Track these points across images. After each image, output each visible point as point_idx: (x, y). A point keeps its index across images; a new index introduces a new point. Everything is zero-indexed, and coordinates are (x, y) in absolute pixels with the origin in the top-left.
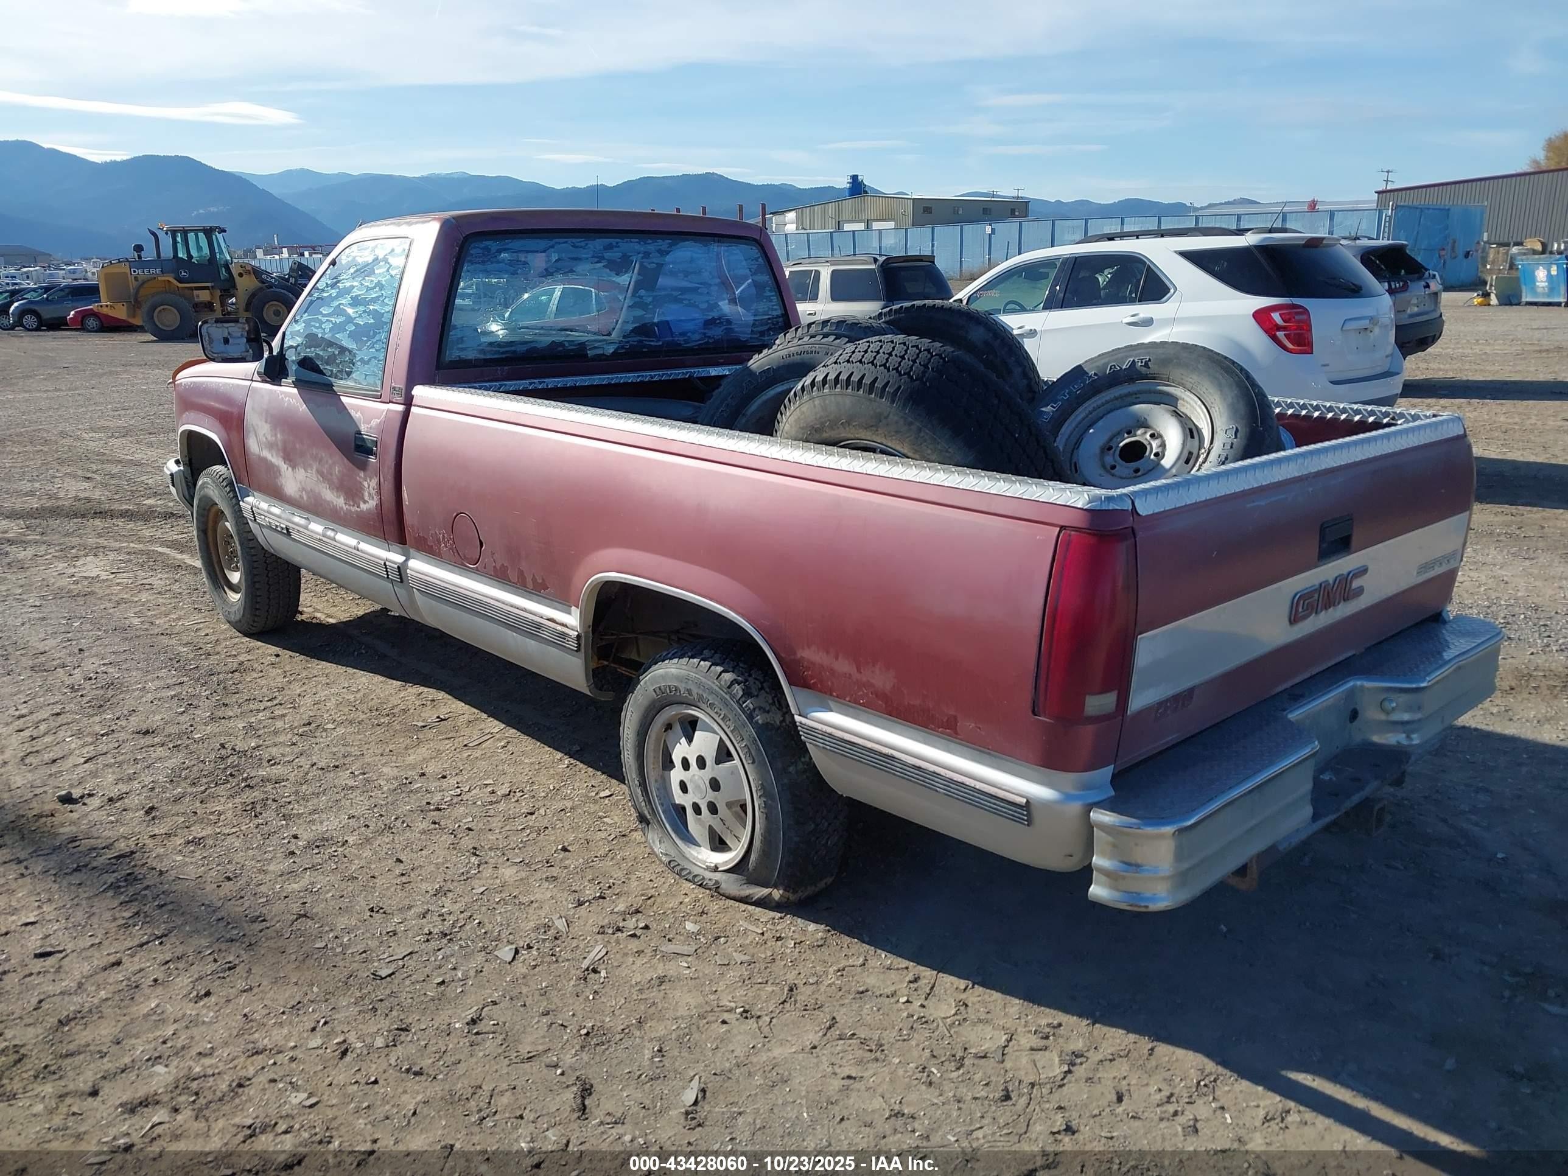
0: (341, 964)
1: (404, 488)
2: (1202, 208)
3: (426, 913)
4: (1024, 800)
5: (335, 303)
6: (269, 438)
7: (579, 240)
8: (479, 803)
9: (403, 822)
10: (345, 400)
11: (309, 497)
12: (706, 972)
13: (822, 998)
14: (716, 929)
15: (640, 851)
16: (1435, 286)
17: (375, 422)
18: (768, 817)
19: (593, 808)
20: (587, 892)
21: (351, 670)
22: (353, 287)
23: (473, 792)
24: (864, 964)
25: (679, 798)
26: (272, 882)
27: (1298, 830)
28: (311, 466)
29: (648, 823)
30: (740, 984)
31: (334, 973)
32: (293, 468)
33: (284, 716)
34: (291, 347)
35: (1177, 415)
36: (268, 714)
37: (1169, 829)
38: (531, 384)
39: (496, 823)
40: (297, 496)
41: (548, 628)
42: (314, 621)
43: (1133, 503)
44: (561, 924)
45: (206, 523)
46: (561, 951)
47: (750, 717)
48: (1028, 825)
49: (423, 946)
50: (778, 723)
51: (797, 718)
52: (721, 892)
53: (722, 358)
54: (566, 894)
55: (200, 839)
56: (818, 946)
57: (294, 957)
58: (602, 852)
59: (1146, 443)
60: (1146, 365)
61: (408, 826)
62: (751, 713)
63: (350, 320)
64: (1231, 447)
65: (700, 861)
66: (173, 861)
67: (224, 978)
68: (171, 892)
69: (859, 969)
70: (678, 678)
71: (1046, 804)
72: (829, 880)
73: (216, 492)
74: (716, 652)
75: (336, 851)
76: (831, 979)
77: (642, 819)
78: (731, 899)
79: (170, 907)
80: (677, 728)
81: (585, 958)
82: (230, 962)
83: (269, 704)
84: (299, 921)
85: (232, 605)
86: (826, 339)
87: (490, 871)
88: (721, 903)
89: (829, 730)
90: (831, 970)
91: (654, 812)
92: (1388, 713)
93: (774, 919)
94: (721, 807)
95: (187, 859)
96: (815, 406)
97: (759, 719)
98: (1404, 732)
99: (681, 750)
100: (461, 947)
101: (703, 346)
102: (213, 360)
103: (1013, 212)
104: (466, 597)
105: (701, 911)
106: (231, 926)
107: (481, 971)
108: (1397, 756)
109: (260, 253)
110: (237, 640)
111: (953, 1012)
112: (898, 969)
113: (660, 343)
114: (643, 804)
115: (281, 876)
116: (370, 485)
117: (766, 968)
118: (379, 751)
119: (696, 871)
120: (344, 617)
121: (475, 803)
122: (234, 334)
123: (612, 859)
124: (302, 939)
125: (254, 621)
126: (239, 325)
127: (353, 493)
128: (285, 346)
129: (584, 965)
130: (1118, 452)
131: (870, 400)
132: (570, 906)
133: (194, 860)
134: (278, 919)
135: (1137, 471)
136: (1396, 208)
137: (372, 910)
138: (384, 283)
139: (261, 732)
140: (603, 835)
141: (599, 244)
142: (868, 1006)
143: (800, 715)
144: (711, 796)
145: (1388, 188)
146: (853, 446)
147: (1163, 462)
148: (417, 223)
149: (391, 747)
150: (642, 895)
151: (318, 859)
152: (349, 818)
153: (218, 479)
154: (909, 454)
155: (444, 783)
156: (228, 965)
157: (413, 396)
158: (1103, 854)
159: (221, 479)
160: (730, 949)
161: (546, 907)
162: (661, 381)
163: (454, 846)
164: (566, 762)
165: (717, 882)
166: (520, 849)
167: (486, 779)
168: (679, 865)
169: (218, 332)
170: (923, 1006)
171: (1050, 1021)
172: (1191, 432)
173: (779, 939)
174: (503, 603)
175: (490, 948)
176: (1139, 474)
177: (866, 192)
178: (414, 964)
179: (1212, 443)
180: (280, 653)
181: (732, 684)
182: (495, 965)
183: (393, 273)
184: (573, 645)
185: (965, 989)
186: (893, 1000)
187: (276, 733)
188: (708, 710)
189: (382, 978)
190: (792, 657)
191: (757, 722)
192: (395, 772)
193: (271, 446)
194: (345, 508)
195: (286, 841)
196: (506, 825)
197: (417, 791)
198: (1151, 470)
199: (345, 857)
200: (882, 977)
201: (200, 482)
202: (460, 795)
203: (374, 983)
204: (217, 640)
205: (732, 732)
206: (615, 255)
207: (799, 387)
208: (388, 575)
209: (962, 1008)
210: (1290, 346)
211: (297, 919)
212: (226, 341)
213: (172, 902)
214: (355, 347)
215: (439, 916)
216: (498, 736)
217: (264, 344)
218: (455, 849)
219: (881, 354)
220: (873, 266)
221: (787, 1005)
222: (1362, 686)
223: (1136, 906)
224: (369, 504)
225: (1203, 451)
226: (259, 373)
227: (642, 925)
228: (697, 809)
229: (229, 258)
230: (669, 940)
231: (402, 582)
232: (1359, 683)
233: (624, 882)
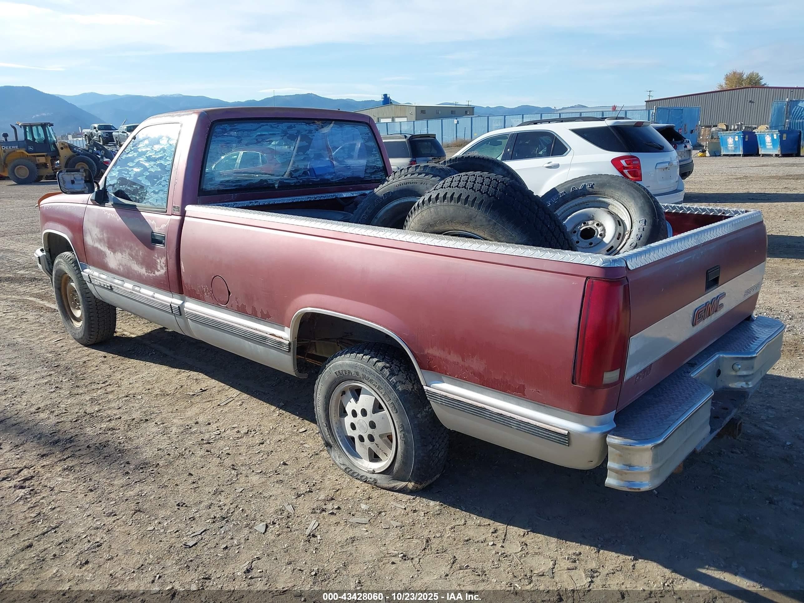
0: (164, 539)
1: (182, 263)
2: (559, 110)
3: (211, 505)
4: (567, 432)
5: (137, 160)
6: (99, 236)
7: (274, 123)
8: (231, 438)
9: (190, 451)
10: (143, 214)
11: (124, 269)
12: (378, 533)
13: (446, 545)
14: (379, 506)
15: (327, 463)
16: (689, 147)
17: (163, 226)
18: (406, 443)
19: (297, 438)
20: (302, 489)
21: (148, 364)
22: (147, 151)
23: (227, 432)
24: (465, 524)
25: (350, 432)
26: (117, 491)
27: (704, 439)
28: (125, 251)
29: (331, 447)
30: (398, 539)
31: (161, 545)
32: (114, 252)
33: (112, 391)
34: (110, 185)
35: (610, 213)
36: (103, 391)
37: (650, 445)
38: (250, 203)
39: (243, 449)
40: (117, 268)
41: (271, 340)
42: (123, 336)
43: (626, 263)
44: (289, 508)
45: (60, 284)
46: (292, 525)
47: (394, 387)
48: (568, 446)
49: (212, 526)
50: (410, 390)
51: (425, 388)
52: (378, 485)
53: (351, 187)
54: (289, 490)
55: (71, 467)
56: (438, 514)
57: (135, 537)
58: (306, 464)
59: (594, 229)
60: (592, 187)
61: (193, 453)
62: (395, 384)
63: (146, 169)
64: (643, 230)
65: (364, 467)
66: (57, 481)
67: (95, 552)
68: (58, 500)
69: (463, 527)
70: (351, 366)
71: (580, 435)
72: (438, 476)
73: (66, 267)
74: (371, 351)
75: (152, 470)
76: (448, 533)
77: (328, 444)
78: (384, 489)
79: (58, 509)
80: (349, 393)
81: (307, 528)
82: (98, 542)
83: (103, 385)
84: (136, 514)
85: (77, 329)
86: (421, 176)
87: (244, 478)
88: (379, 491)
89: (445, 394)
90: (448, 528)
91: (335, 441)
92: (736, 371)
93: (410, 499)
94: (376, 437)
95: (65, 480)
96: (431, 212)
97: (400, 388)
98: (745, 381)
99: (350, 406)
100: (234, 525)
101: (340, 181)
102: (66, 193)
103: (466, 112)
104: (220, 323)
105: (368, 497)
106: (95, 520)
107: (248, 539)
108: (741, 394)
109: (70, 137)
110: (81, 349)
111: (520, 549)
112: (485, 526)
113: (319, 180)
114: (328, 436)
115: (122, 487)
116: (161, 262)
117: (411, 529)
118: (170, 410)
119: (362, 473)
120: (140, 333)
121: (229, 439)
122: (77, 178)
123: (313, 468)
124: (139, 525)
125: (90, 338)
126: (80, 173)
127: (151, 266)
128: (107, 184)
129: (307, 533)
130: (579, 234)
131: (466, 208)
132: (293, 497)
133: (69, 480)
134: (123, 513)
135: (591, 244)
136: (657, 109)
137: (178, 505)
138: (166, 149)
139: (100, 402)
140: (305, 454)
141: (284, 126)
142: (472, 549)
143: (426, 386)
144: (370, 431)
145: (650, 99)
146: (452, 234)
147: (605, 240)
148: (183, 115)
149: (176, 408)
150: (333, 489)
151: (142, 476)
152: (158, 450)
153: (66, 260)
154: (488, 238)
155: (210, 428)
156: (97, 544)
157: (186, 211)
158: (614, 460)
159: (69, 259)
160: (388, 519)
161: (279, 498)
162: (320, 200)
163: (221, 464)
164: (277, 412)
165: (375, 480)
166: (259, 464)
167: (233, 424)
168: (351, 470)
169: (68, 177)
170: (502, 547)
171: (575, 552)
172: (619, 222)
173: (415, 511)
174: (243, 326)
175: (251, 525)
176: (592, 245)
177: (391, 103)
178: (208, 537)
179: (631, 228)
180: (106, 355)
181: (383, 368)
182: (255, 535)
183: (171, 142)
184: (286, 348)
185: (524, 535)
186: (485, 544)
187: (109, 401)
188: (369, 384)
189: (190, 547)
190: (422, 353)
191: (398, 390)
192: (181, 422)
193: (100, 240)
194: (146, 274)
195: (123, 466)
196: (249, 451)
197: (195, 433)
198: (598, 244)
199: (159, 474)
200: (476, 531)
201: (56, 261)
202: (220, 434)
203: (185, 550)
204: (69, 349)
205: (383, 395)
206: (292, 132)
207: (421, 202)
208: (172, 311)
209: (524, 547)
210: (631, 177)
211: (135, 513)
212: (73, 182)
213: (59, 506)
214: (149, 184)
215: (219, 507)
216: (236, 399)
217: (95, 184)
218: (221, 466)
219: (469, 182)
220: (405, 140)
221: (427, 551)
222: (723, 357)
223: (633, 489)
224: (161, 272)
225: (627, 232)
226: (91, 200)
227: (336, 507)
228: (361, 439)
229: (55, 140)
230: (353, 515)
231: (181, 315)
232: (721, 355)
233: (321, 482)
